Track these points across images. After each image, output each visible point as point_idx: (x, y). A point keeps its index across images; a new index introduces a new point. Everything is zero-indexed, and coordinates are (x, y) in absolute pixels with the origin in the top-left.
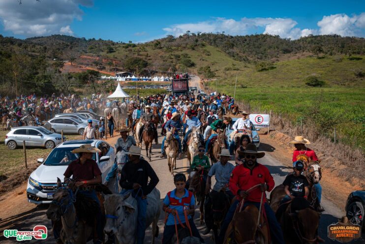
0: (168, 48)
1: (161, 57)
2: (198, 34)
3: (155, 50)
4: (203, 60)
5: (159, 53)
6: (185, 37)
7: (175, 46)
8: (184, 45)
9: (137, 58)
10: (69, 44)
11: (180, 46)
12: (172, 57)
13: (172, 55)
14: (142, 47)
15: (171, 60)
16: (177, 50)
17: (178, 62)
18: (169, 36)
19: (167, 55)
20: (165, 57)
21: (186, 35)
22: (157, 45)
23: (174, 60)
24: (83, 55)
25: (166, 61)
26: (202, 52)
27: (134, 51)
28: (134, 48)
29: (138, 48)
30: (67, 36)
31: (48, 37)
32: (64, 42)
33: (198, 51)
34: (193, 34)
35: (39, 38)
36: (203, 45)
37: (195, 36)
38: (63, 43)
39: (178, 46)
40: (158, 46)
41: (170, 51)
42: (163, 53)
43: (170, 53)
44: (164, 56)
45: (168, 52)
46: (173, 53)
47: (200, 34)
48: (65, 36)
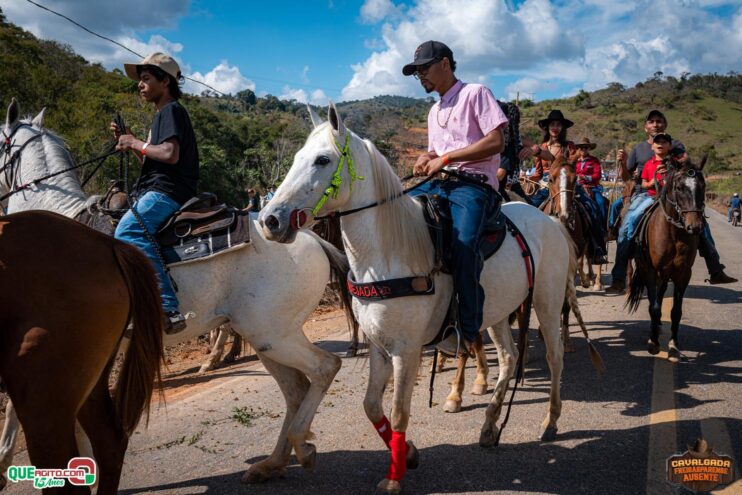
0: (608, 105)
1: (588, 126)
2: (683, 78)
3: (577, 113)
4: (696, 131)
5: (586, 119)
6: (651, 85)
7: (624, 102)
8: (648, 100)
9: (531, 129)
10: (401, 110)
11: (638, 101)
12: (617, 126)
13: (616, 121)
14: (545, 107)
15: (613, 133)
16: (630, 110)
17: (630, 138)
18: (613, 83)
19: (605, 122)
20: (600, 126)
21: (653, 80)
22: (582, 99)
23: (622, 133)
24: (415, 127)
25: (602, 135)
26: (693, 112)
27: (528, 116)
28: (527, 110)
29: (537, 108)
30: (403, 98)
31: (366, 101)
32: (392, 108)
33: (681, 110)
34: (670, 78)
35: (351, 102)
36: (696, 97)
37: (675, 80)
38: (390, 110)
39: (633, 101)
40: (584, 103)
41: (612, 113)
42: (595, 117)
43: (612, 117)
44: (596, 124)
45: (607, 115)
46: (618, 118)
47: (688, 78)
48: (400, 98)
